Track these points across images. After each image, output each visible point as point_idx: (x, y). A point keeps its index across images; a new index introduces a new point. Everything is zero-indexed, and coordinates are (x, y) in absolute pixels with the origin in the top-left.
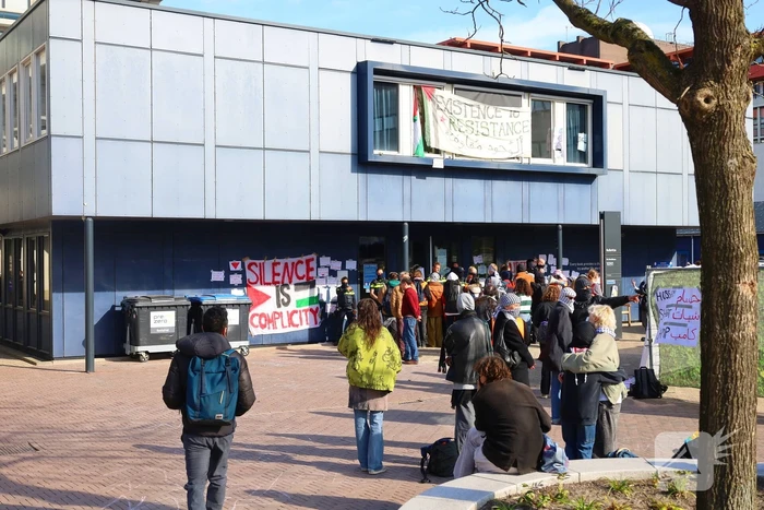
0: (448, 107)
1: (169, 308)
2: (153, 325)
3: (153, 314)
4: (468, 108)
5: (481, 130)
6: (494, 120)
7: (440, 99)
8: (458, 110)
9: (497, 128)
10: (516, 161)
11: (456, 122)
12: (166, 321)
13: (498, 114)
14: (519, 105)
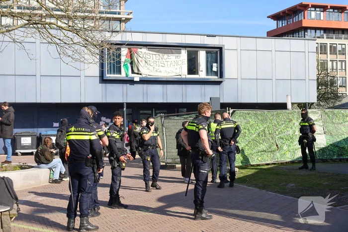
0: (144, 56)
1: (28, 136)
2: (22, 142)
3: (22, 138)
4: (154, 56)
5: (161, 65)
6: (167, 60)
7: (140, 53)
8: (149, 57)
9: (169, 63)
10: (179, 76)
11: (148, 62)
12: (27, 141)
13: (169, 58)
14: (180, 53)
